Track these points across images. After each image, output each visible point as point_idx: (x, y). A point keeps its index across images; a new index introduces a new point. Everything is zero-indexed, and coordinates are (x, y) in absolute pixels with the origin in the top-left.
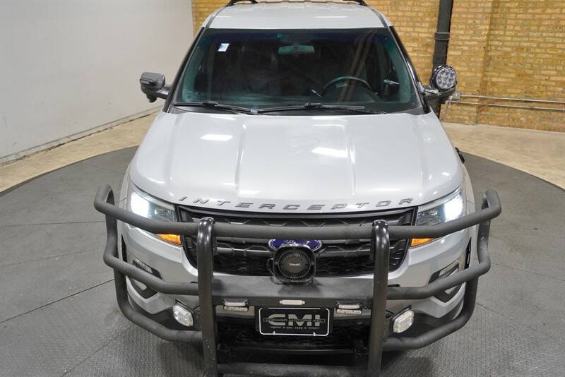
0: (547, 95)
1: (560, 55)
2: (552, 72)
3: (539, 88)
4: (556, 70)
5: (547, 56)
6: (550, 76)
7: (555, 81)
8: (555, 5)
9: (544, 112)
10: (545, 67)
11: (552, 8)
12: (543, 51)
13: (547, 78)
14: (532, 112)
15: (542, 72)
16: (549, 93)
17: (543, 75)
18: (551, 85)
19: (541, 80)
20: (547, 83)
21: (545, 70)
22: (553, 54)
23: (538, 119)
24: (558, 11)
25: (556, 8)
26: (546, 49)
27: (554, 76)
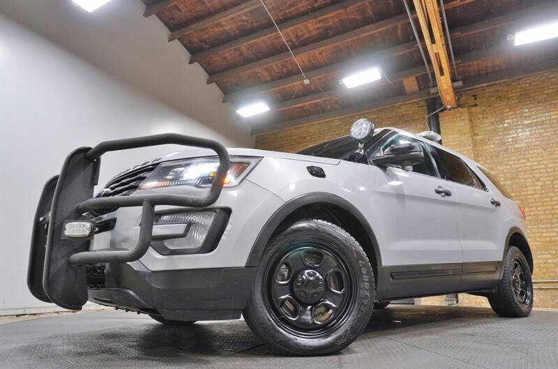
0: (550, 275)
1: (549, 242)
2: (547, 256)
3: (540, 270)
4: (550, 253)
5: (539, 243)
6: (547, 259)
7: (553, 263)
8: (531, 205)
9: (553, 291)
10: (539, 252)
11: (529, 207)
12: (533, 239)
13: (545, 261)
14: (542, 292)
15: (539, 257)
16: (551, 274)
17: (540, 259)
18: (550, 267)
19: (540, 263)
20: (546, 265)
21: (540, 254)
22: (543, 242)
23: (549, 297)
24: (534, 209)
25: (532, 207)
26: (535, 237)
27: (550, 259)
